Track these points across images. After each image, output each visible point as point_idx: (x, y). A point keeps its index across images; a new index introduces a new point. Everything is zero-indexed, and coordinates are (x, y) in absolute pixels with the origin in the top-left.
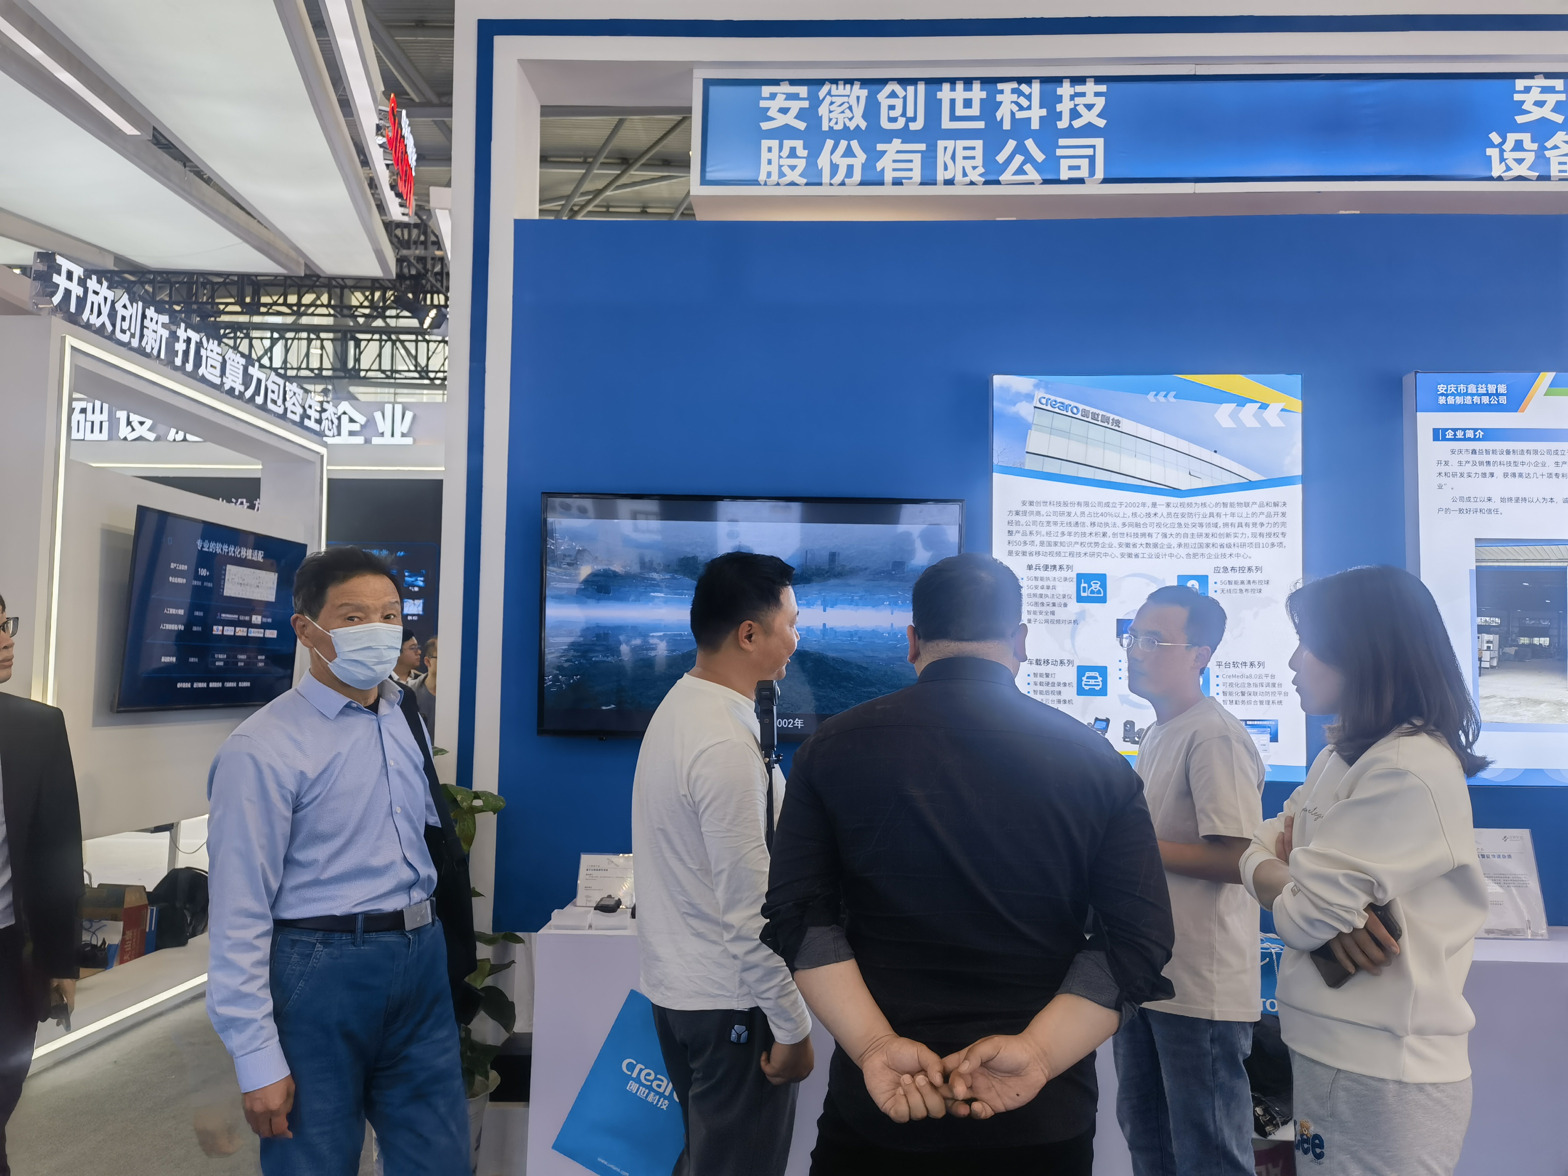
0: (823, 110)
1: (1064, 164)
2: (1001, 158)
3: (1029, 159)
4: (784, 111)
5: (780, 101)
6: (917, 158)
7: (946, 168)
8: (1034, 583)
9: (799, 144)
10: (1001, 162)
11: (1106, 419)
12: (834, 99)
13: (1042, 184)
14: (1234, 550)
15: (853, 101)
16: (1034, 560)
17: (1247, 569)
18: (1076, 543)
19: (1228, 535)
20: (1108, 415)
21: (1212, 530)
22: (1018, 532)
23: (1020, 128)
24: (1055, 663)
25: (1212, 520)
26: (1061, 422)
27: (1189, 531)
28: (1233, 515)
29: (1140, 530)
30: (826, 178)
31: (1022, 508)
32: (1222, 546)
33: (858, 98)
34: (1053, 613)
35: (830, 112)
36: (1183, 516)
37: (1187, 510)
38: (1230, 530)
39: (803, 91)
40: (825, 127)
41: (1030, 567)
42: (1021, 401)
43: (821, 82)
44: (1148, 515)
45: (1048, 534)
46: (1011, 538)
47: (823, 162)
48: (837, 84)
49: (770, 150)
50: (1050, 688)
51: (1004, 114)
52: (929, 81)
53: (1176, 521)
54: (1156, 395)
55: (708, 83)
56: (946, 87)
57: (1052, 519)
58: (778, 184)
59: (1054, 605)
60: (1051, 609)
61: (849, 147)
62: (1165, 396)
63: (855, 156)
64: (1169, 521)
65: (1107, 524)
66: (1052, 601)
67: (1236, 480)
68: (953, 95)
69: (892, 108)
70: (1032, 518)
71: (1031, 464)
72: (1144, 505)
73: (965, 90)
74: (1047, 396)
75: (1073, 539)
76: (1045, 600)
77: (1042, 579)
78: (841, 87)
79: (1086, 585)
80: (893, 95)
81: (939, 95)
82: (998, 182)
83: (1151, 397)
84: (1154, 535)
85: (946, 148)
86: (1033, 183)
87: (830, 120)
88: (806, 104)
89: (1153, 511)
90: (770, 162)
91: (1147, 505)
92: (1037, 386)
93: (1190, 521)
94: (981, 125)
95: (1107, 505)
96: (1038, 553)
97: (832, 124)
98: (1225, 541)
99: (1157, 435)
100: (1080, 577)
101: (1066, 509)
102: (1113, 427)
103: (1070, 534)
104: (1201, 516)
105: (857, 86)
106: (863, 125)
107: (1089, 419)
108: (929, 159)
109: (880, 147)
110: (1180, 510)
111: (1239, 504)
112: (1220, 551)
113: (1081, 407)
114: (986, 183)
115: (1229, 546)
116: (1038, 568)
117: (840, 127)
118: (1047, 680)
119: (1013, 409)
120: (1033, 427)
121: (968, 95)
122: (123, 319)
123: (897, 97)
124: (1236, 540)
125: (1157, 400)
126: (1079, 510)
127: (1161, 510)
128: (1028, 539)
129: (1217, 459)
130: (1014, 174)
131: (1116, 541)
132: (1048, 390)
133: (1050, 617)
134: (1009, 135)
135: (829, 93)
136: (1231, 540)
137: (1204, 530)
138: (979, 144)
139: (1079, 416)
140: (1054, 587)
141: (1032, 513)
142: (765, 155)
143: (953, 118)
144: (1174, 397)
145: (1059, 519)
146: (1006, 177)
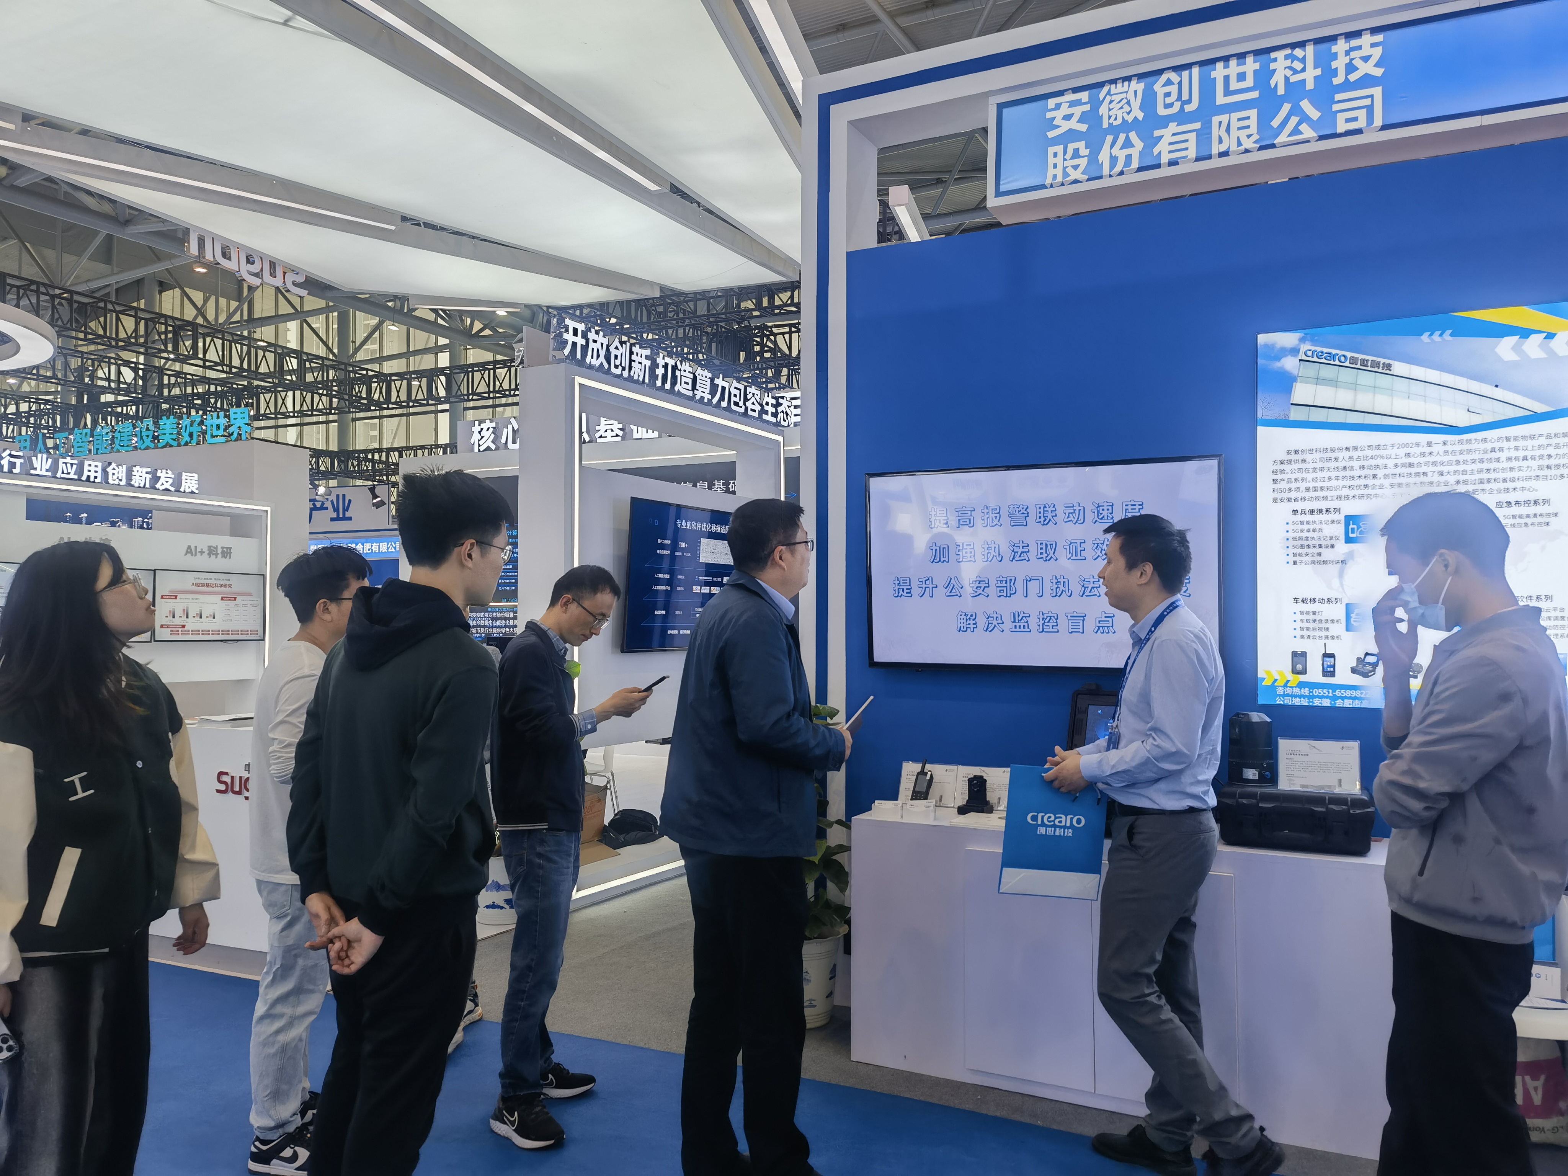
0: (1103, 110)
1: (1341, 117)
2: (1275, 123)
3: (1305, 118)
4: (1068, 117)
5: (1065, 110)
6: (1192, 137)
7: (1221, 141)
8: (1300, 527)
9: (1081, 145)
10: (1275, 127)
11: (1376, 364)
12: (1113, 98)
13: (1317, 140)
14: (1518, 484)
15: (1130, 95)
16: (1299, 506)
17: (1533, 502)
18: (1344, 486)
19: (1511, 469)
20: (1379, 359)
21: (1494, 465)
22: (1283, 480)
23: (1295, 90)
24: (1322, 601)
25: (1493, 455)
26: (1327, 372)
27: (1468, 467)
28: (1517, 448)
29: (1413, 470)
30: (1106, 171)
31: (1286, 457)
32: (1505, 480)
33: (1136, 92)
34: (1319, 554)
35: (1110, 110)
36: (1461, 452)
37: (1465, 447)
38: (1514, 464)
39: (1084, 96)
40: (1105, 125)
41: (1295, 512)
42: (1286, 356)
43: (1101, 85)
44: (1423, 454)
45: (1315, 480)
46: (1276, 486)
47: (1104, 157)
48: (1116, 84)
49: (1055, 155)
50: (1317, 625)
51: (1278, 80)
52: (1202, 63)
53: (1454, 458)
54: (1430, 335)
55: (1001, 107)
56: (1220, 65)
57: (1319, 465)
58: (1063, 184)
59: (1320, 546)
60: (1318, 550)
61: (1127, 138)
62: (1441, 335)
63: (1133, 146)
64: (1446, 459)
65: (1377, 467)
66: (1317, 543)
67: (1521, 413)
68: (1226, 72)
69: (1168, 95)
70: (1296, 466)
71: (1296, 414)
72: (1418, 445)
73: (1238, 65)
74: (1313, 348)
75: (1341, 483)
76: (1311, 543)
77: (1308, 523)
78: (1119, 85)
79: (1355, 526)
80: (1169, 82)
81: (1213, 74)
82: (1273, 146)
83: (1425, 337)
84: (1430, 474)
85: (1220, 123)
86: (1308, 141)
87: (1110, 117)
88: (1087, 108)
89: (1428, 450)
90: (1055, 166)
91: (1422, 445)
92: (1302, 340)
93: (1469, 457)
94: (1255, 94)
95: (1378, 447)
96: (1304, 499)
97: (1111, 121)
98: (1509, 475)
99: (1432, 375)
100: (1349, 519)
101: (1333, 455)
102: (1384, 371)
103: (1337, 478)
104: (1482, 452)
105: (1134, 82)
106: (1140, 116)
107: (1358, 366)
108: (1204, 136)
109: (1157, 133)
110: (1458, 448)
111: (1524, 437)
112: (1502, 485)
113: (1349, 355)
114: (1261, 148)
115: (1513, 480)
116: (1303, 512)
117: (1119, 121)
118: (1314, 617)
119: (1278, 364)
120: (1299, 380)
121: (1241, 69)
122: (616, 357)
123: (1173, 84)
124: (1521, 474)
125: (1432, 340)
126: (1347, 454)
127: (1438, 448)
128: (1293, 486)
129: (1499, 393)
130: (1289, 136)
131: (1386, 483)
132: (1314, 342)
133: (1317, 558)
134: (1283, 99)
135: (1109, 93)
136: (1516, 474)
137: (1485, 466)
138: (1253, 113)
139: (1347, 364)
140: (1320, 530)
141: (1297, 461)
142: (1051, 160)
143: (1227, 92)
144: (1451, 335)
145: (1326, 465)
146: (1282, 138)
